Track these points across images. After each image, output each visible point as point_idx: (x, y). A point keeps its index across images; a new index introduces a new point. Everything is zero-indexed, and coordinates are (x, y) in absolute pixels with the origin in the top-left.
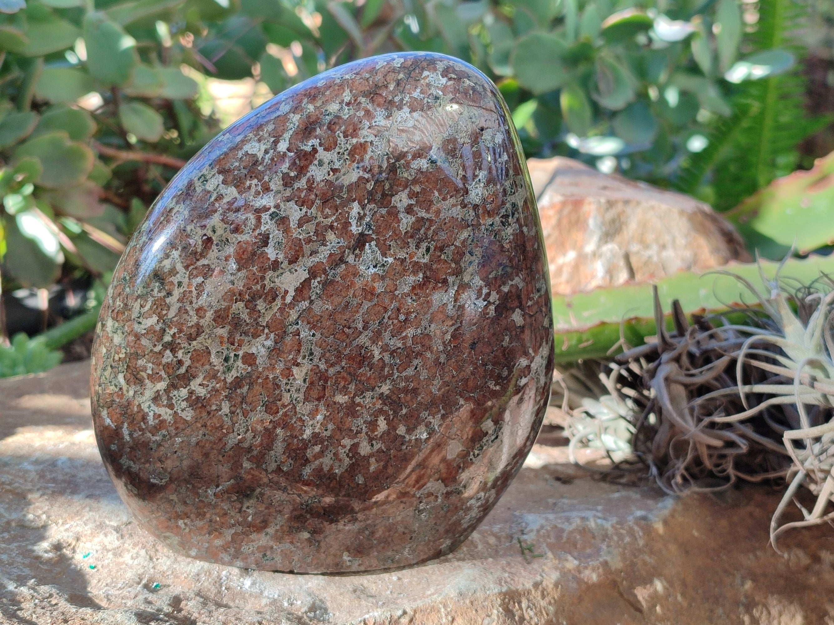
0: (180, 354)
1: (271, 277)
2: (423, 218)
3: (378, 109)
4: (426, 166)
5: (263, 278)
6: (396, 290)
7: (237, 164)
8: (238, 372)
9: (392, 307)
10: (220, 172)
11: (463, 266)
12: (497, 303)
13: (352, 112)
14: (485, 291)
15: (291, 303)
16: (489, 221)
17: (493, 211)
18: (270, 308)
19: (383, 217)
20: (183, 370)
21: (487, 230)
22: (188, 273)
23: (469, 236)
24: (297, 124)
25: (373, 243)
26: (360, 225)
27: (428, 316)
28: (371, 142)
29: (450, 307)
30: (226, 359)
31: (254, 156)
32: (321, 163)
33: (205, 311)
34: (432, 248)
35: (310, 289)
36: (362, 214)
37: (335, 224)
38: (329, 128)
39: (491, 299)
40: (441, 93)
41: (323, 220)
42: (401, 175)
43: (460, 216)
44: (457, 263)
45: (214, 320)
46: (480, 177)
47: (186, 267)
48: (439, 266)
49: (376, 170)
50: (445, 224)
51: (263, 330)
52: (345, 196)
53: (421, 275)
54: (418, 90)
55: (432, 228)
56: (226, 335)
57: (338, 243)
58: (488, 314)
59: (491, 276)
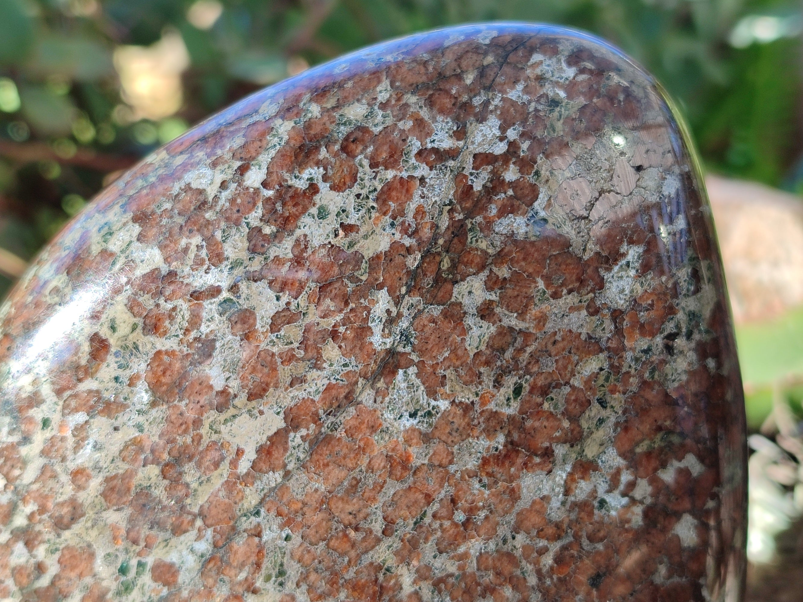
0: (41, 552)
1: (214, 422)
2: (511, 329)
3: (440, 118)
4: (522, 230)
5: (197, 423)
6: (451, 462)
7: (168, 206)
8: (143, 594)
9: (442, 496)
10: (135, 220)
11: (585, 425)
12: (649, 501)
13: (389, 121)
14: (626, 477)
15: (247, 474)
16: (644, 344)
17: (651, 323)
18: (208, 480)
19: (433, 322)
20: (44, 582)
21: (637, 360)
22: (61, 403)
23: (601, 369)
24: (286, 137)
25: (413, 370)
26: (390, 334)
27: (512, 518)
28: (422, 180)
29: (555, 503)
30: (123, 571)
31: (201, 192)
32: (323, 214)
33: (89, 477)
34: (527, 387)
35: (286, 450)
36: (394, 314)
37: (342, 329)
38: (344, 148)
39: (638, 494)
40: (562, 94)
41: (319, 320)
42: (474, 245)
43: (584, 331)
44: (574, 419)
45: (104, 495)
46: (629, 258)
47: (59, 392)
48: (537, 424)
49: (427, 232)
50: (555, 343)
51: (193, 522)
52: (364, 278)
53: (501, 439)
54: (520, 87)
55: (529, 350)
56: (123, 526)
57: (345, 365)
58: (628, 521)
59: (638, 450)
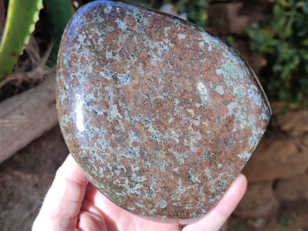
0: (119, 167)
1: (109, 118)
2: (120, 51)
3: (74, 46)
4: (102, 39)
5: (108, 121)
6: (141, 76)
7: (65, 107)
8: (137, 151)
9: (146, 81)
10: (64, 115)
11: (146, 46)
12: (170, 41)
13: (70, 56)
14: (162, 43)
15: (123, 117)
16: (136, 27)
17: (133, 23)
18: (120, 125)
19: (111, 65)
20: (125, 170)
21: (139, 29)
22: (91, 147)
23: (137, 37)
24: (63, 77)
25: (118, 74)
26: (109, 75)
27: (158, 70)
28: (83, 54)
29: (159, 59)
30: (130, 153)
31: (65, 99)
32: (80, 77)
33: (108, 149)
34: (133, 54)
35: (122, 107)
36: (106, 72)
37: (103, 84)
38: (70, 67)
39: (167, 42)
40: (82, 20)
41: (99, 88)
42: (100, 50)
43: (128, 37)
44: (144, 47)
45: (113, 148)
46: (118, 22)
47: (89, 146)
48: (141, 55)
49: (93, 58)
50: (127, 44)
51: (127, 133)
52: (96, 75)
53: (141, 64)
54: (76, 28)
55: (126, 49)
56: (121, 147)
57: (111, 87)
58: (172, 47)
59: (158, 38)
